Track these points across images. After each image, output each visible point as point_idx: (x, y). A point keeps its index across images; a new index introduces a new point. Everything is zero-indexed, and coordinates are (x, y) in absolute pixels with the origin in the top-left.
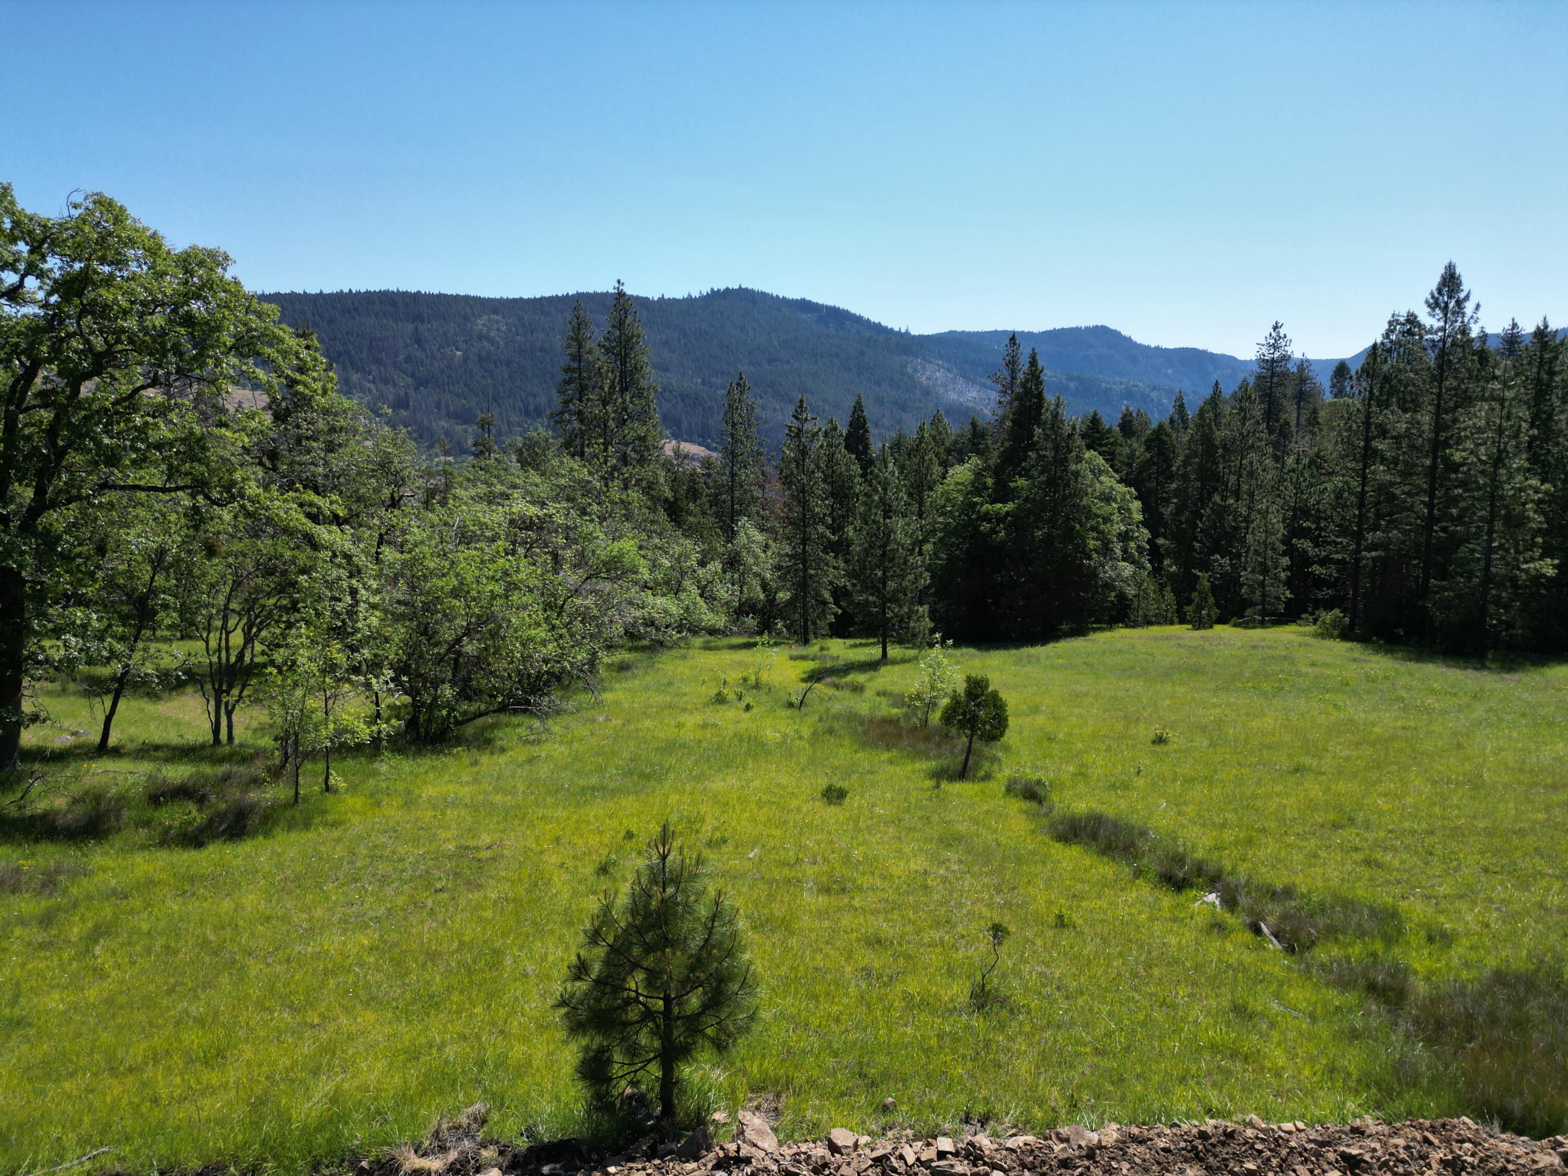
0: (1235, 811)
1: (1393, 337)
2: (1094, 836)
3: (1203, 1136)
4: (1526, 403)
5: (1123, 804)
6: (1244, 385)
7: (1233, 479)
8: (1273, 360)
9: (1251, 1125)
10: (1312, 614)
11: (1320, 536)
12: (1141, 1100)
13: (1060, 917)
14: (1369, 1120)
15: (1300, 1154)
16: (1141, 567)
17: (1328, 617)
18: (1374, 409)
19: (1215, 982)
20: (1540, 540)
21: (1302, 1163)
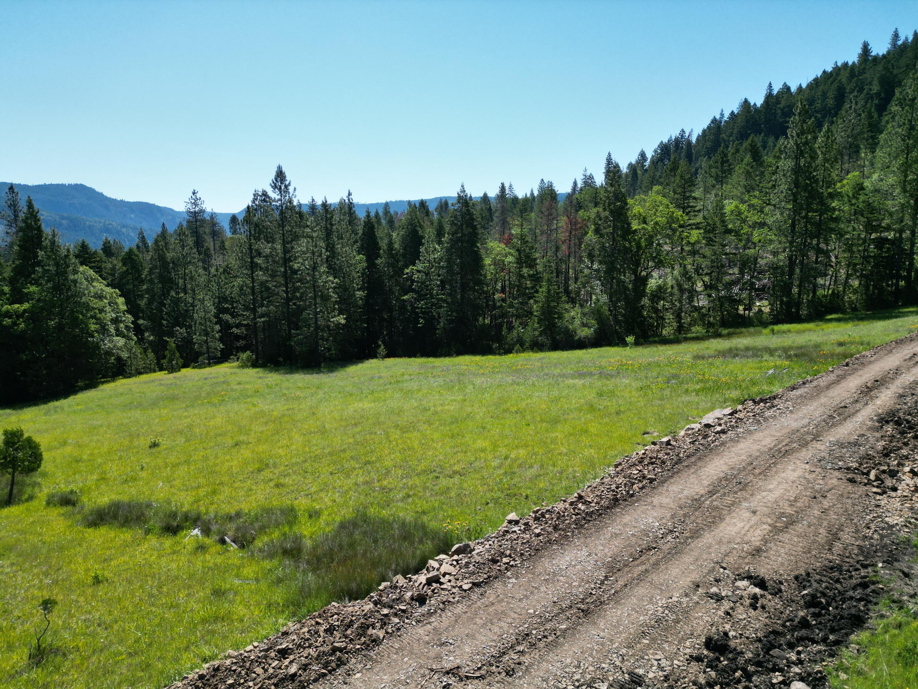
0: (204, 477)
1: (257, 203)
2: (115, 517)
3: (201, 677)
4: (323, 239)
5: (133, 491)
6: (181, 226)
7: (181, 281)
8: (195, 212)
9: (230, 657)
10: (236, 355)
11: (234, 312)
12: (162, 673)
13: (96, 578)
14: (290, 624)
15: (257, 661)
16: (129, 338)
17: (244, 356)
18: (253, 241)
19: (202, 582)
20: (337, 306)
21: (258, 666)
